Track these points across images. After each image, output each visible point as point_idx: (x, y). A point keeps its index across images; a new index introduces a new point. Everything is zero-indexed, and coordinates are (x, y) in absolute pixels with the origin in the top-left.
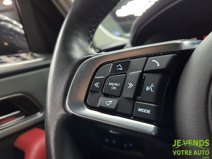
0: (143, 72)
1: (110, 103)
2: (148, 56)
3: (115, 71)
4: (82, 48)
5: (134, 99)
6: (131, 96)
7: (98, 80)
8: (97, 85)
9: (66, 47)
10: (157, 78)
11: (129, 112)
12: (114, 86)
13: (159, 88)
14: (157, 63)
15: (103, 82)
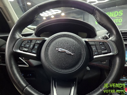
0: (35, 43)
1: (26, 49)
2: (37, 40)
3: (28, 42)
4: (18, 35)
5: (32, 49)
6: (31, 48)
7: (23, 44)
8: (23, 45)
9: (13, 34)
10: (38, 45)
11: (31, 52)
12: (28, 46)
13: (38, 48)
14: (38, 42)
15: (25, 45)
